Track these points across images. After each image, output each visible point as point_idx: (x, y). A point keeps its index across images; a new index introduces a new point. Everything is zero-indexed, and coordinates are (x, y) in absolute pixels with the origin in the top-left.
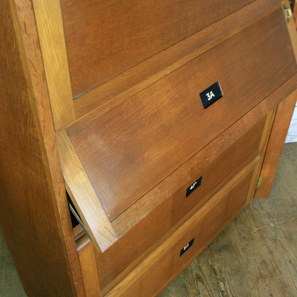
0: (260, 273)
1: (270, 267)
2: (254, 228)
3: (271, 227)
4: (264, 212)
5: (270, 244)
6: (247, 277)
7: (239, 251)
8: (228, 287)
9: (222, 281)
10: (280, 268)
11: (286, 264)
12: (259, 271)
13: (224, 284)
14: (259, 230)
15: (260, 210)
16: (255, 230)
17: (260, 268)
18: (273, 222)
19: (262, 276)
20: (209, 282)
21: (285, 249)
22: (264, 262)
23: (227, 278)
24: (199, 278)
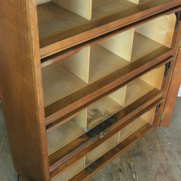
0: (159, 171)
1: (165, 168)
2: (158, 144)
3: (168, 145)
4: (165, 135)
5: (166, 154)
6: (150, 172)
7: (147, 157)
8: (138, 177)
9: (134, 174)
10: (171, 169)
11: (176, 168)
12: (158, 170)
13: (136, 175)
14: (161, 146)
15: (163, 134)
16: (158, 145)
17: (159, 168)
18: (170, 142)
19: (159, 173)
20: (126, 173)
21: (176, 159)
22: (162, 165)
23: (138, 172)
24: (120, 170)
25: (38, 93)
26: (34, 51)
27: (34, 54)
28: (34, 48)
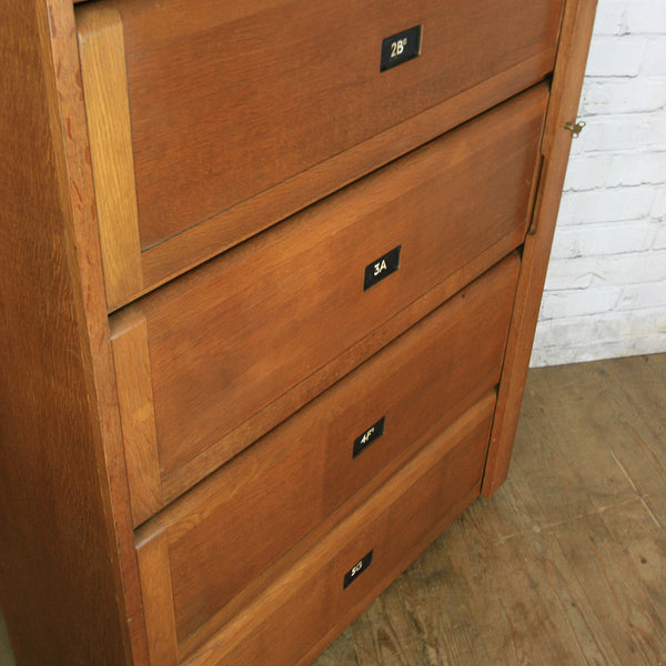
0: (512, 627)
1: (532, 616)
2: (500, 535)
3: (534, 534)
4: (519, 502)
5: (531, 568)
6: (484, 636)
7: (467, 583)
8: (444, 657)
9: (431, 645)
10: (551, 618)
11: (566, 610)
12: (511, 623)
13: (437, 651)
14: (510, 540)
15: (512, 499)
16: (502, 539)
17: (513, 619)
18: (539, 524)
19: (515, 634)
20: (406, 647)
21: (564, 580)
22: (520, 606)
23: (443, 638)
24: (384, 639)
25: (105, 427)
26: (85, 293)
27: (85, 302)
28: (85, 283)
